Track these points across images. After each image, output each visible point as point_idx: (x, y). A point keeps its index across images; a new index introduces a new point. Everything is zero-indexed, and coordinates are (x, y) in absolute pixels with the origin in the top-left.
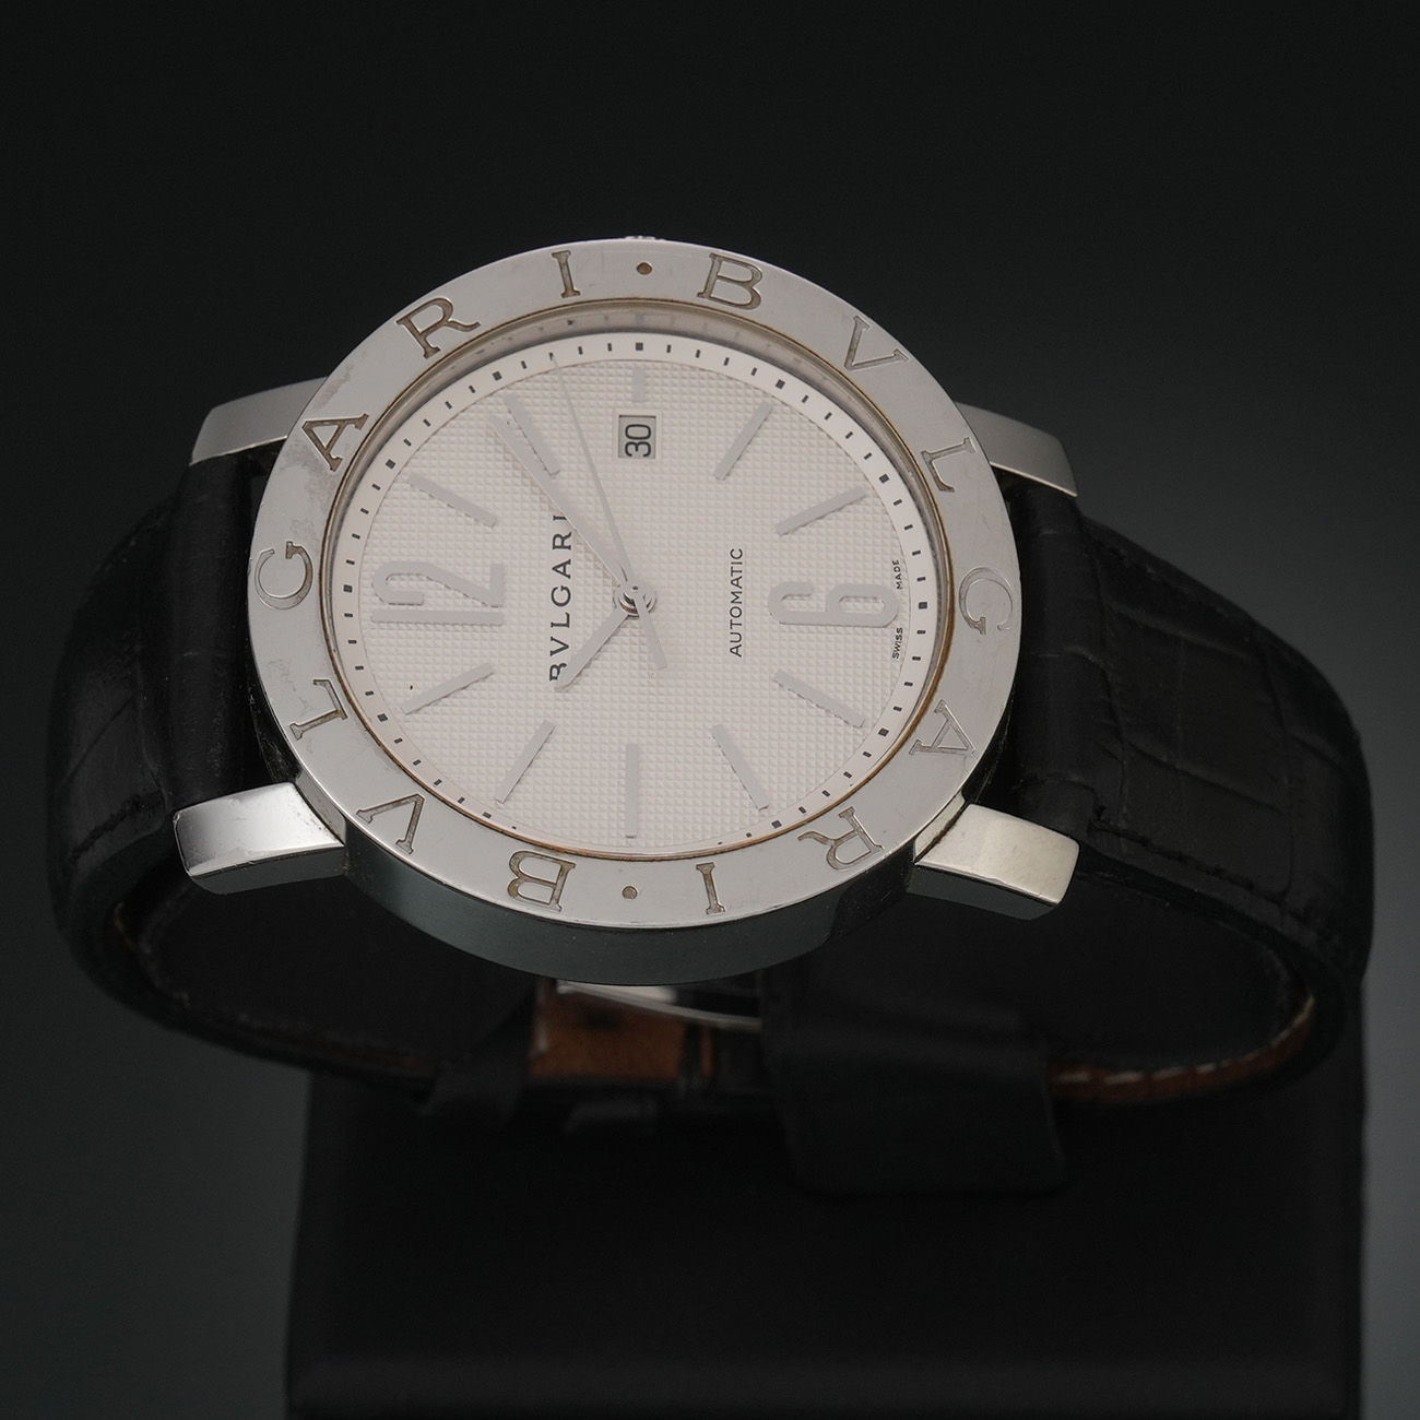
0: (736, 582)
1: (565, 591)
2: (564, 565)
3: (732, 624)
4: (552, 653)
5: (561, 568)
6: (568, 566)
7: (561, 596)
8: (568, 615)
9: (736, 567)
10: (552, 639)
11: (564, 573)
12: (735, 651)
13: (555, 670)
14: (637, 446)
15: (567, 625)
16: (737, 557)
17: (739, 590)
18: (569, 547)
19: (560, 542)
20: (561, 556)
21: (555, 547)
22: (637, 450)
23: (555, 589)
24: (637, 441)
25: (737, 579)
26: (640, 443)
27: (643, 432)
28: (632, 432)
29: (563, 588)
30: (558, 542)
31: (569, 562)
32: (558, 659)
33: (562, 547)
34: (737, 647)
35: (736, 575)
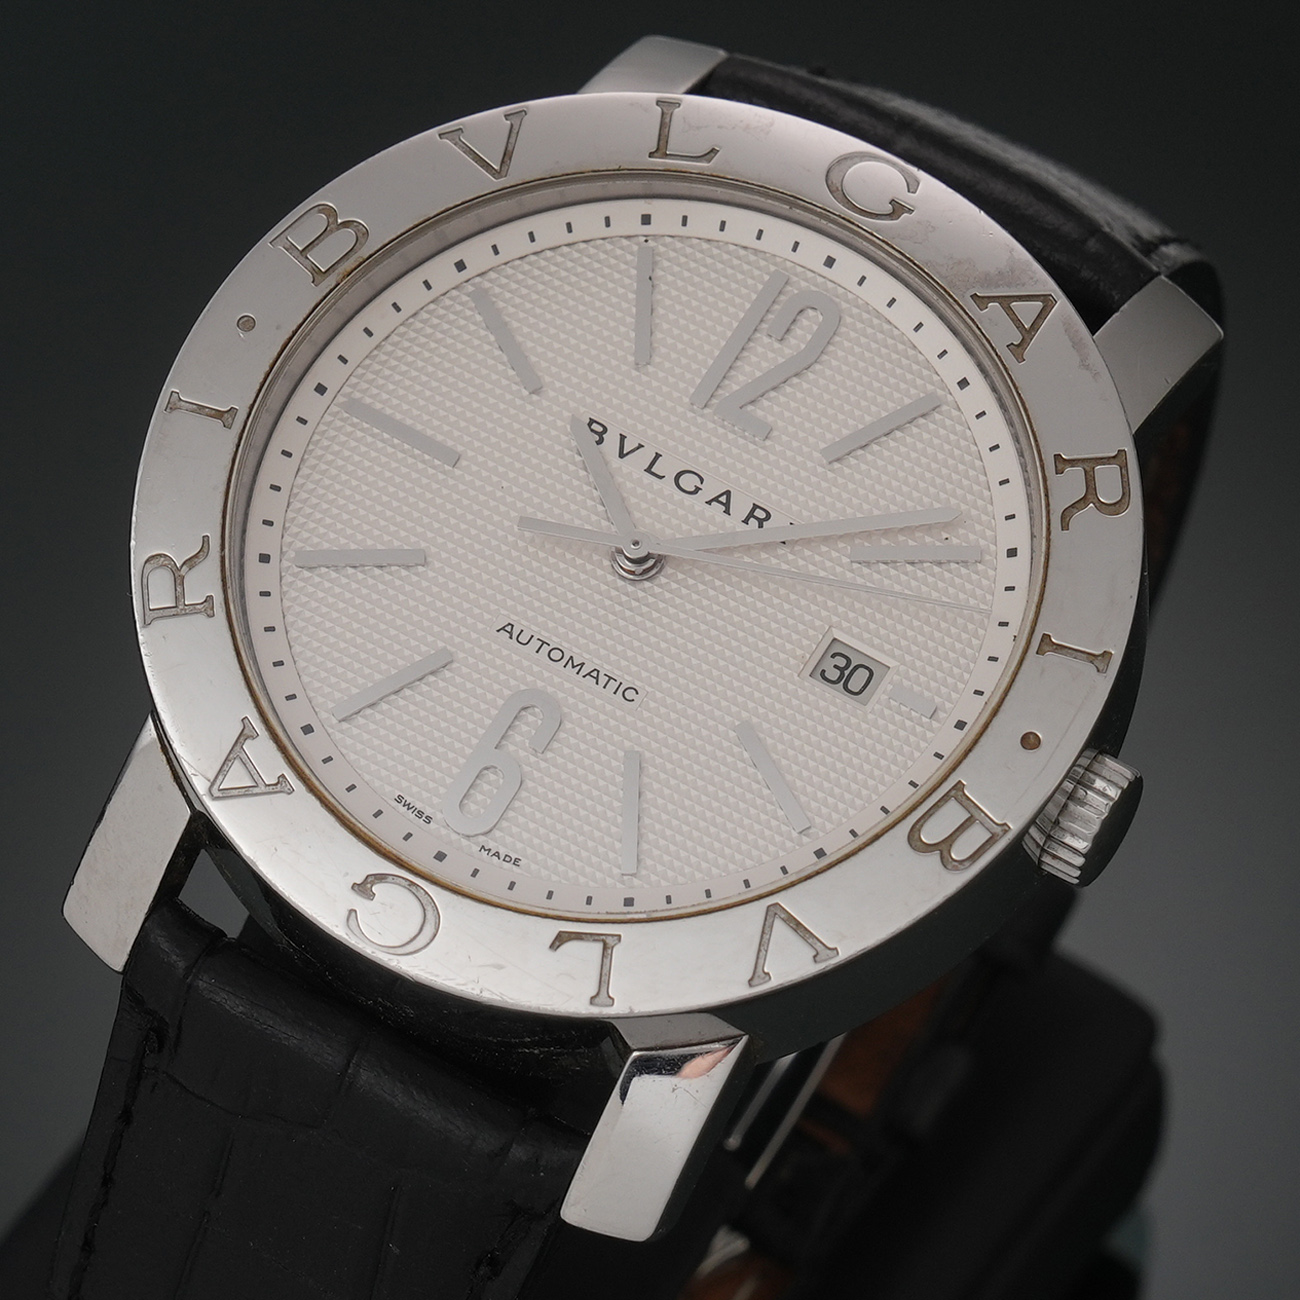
0: (594, 674)
1: (693, 489)
2: (727, 505)
3: (544, 642)
4: (623, 438)
5: (724, 500)
6: (724, 508)
7: (688, 482)
8: (662, 477)
9: (613, 685)
10: (641, 446)
11: (716, 499)
12: (508, 629)
13: (600, 429)
14: (842, 670)
15: (649, 470)
16: (626, 693)
17: (583, 672)
18: (746, 521)
19: (758, 515)
20: (740, 508)
21: (755, 507)
22: (836, 666)
23: (702, 480)
24: (847, 673)
25: (597, 678)
26: (842, 674)
27: (855, 684)
28: (862, 674)
29: (698, 489)
30: (760, 514)
31: (727, 512)
32: (611, 441)
33: (751, 515)
34: (511, 633)
35: (603, 680)
